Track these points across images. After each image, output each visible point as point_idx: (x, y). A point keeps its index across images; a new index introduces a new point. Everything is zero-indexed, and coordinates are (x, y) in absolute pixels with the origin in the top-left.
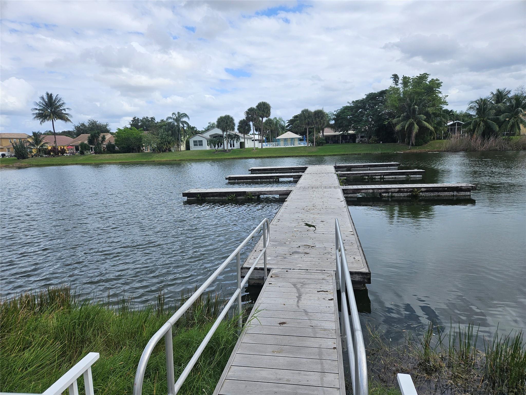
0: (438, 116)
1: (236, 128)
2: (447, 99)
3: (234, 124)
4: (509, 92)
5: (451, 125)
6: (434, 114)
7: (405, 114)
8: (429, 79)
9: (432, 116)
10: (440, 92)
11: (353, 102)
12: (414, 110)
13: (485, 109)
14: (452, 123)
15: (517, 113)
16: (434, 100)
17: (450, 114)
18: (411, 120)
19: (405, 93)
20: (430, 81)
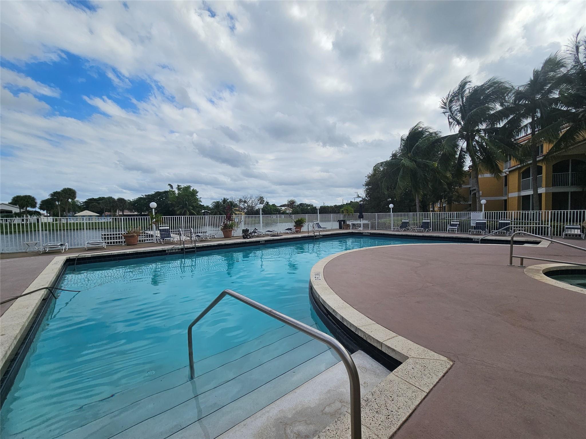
0: (198, 208)
1: (38, 206)
2: (201, 200)
3: (36, 203)
4: (228, 199)
5: (204, 212)
6: (196, 206)
7: (181, 205)
8: (192, 189)
9: (195, 207)
10: (198, 196)
11: (146, 195)
12: (186, 204)
13: (219, 206)
14: (204, 211)
15: (232, 209)
16: (195, 199)
17: (202, 207)
18: (185, 209)
19: (178, 194)
20: (192, 190)
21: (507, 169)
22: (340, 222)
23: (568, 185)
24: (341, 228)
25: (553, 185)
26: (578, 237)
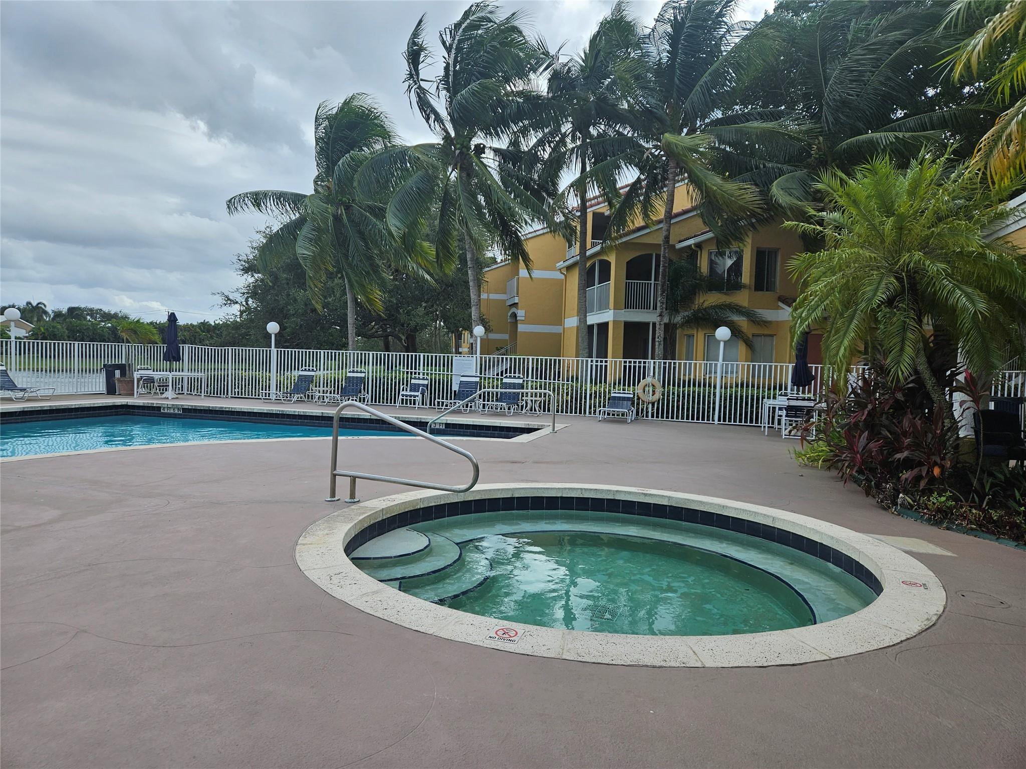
21: (562, 262)
22: (109, 371)
23: (650, 309)
24: (111, 390)
25: (627, 306)
26: (621, 417)
